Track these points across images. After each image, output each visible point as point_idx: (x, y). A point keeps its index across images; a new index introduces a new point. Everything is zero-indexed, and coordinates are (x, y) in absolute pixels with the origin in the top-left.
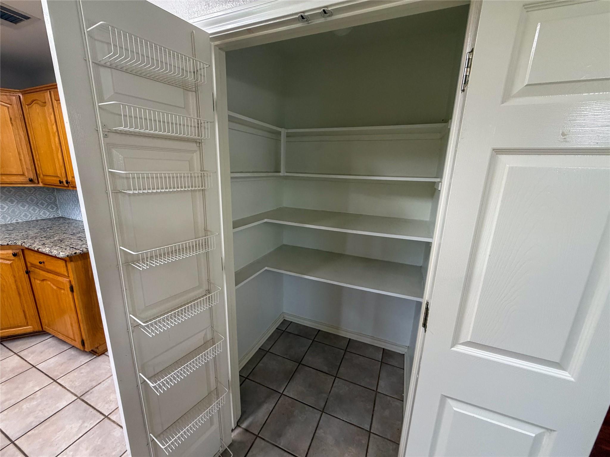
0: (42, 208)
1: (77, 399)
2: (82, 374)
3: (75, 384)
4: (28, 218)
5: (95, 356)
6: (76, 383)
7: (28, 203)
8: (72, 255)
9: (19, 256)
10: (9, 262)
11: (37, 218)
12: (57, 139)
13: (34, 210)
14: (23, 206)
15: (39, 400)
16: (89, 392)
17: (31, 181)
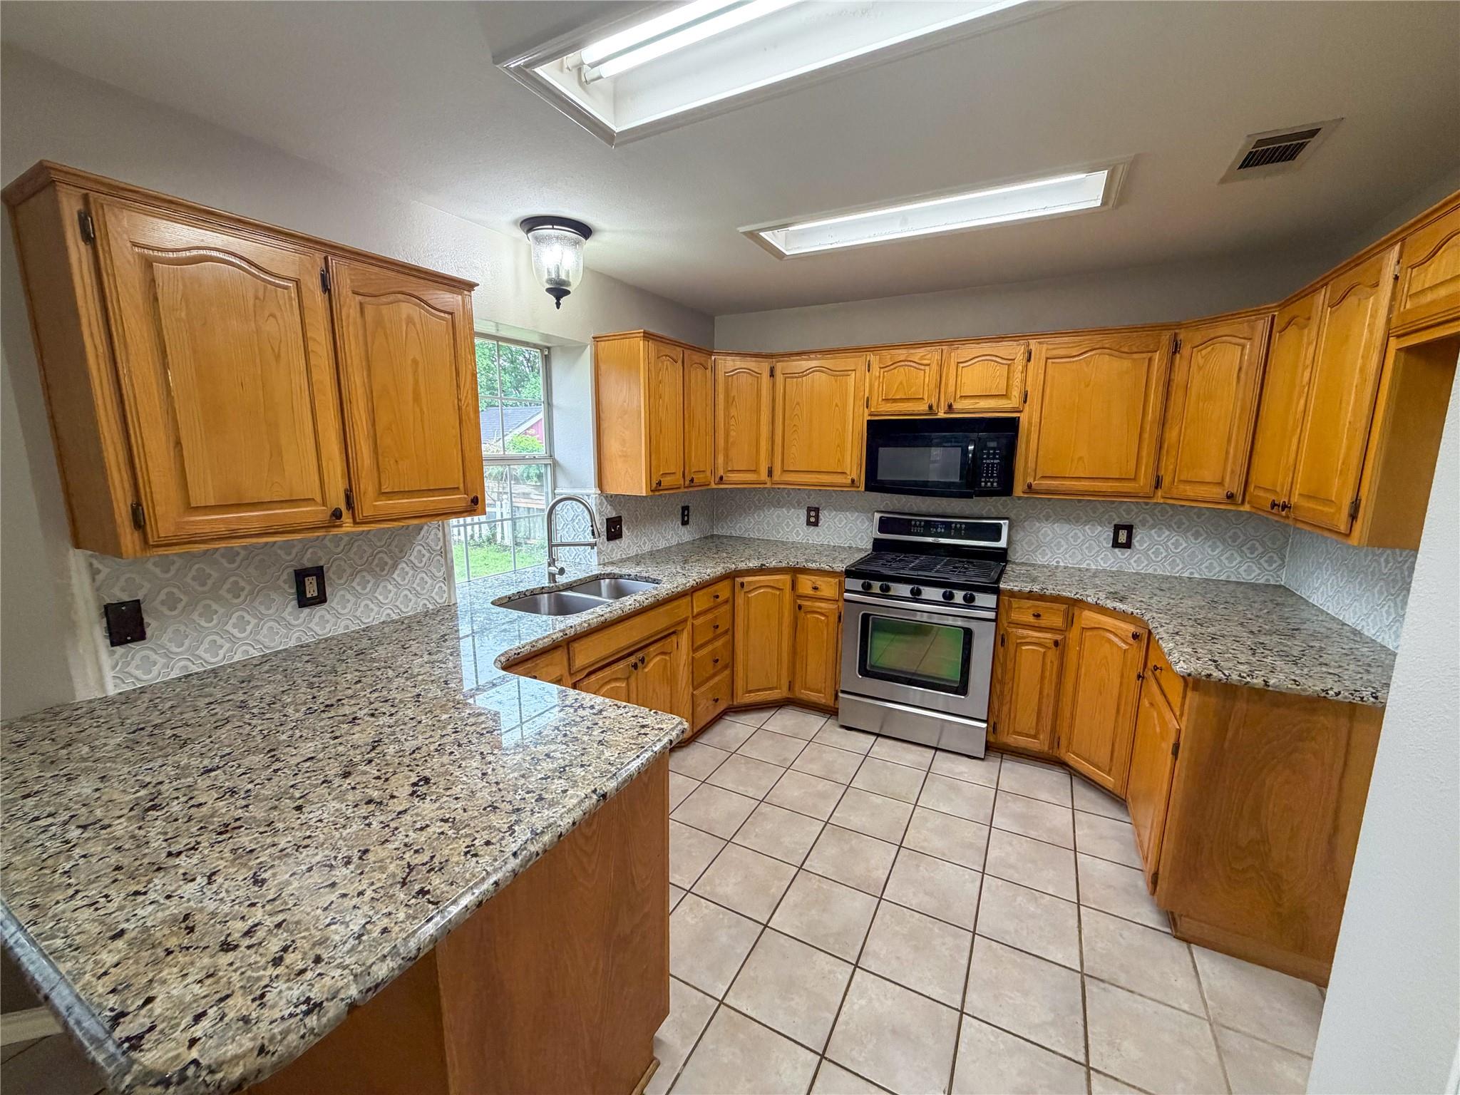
0: (1249, 558)
1: (1079, 972)
2: (1121, 940)
3: (1096, 942)
4: (1212, 574)
5: (1168, 930)
6: (1100, 945)
7: (1224, 541)
8: (1198, 676)
9: (1141, 641)
10: (1125, 646)
11: (1228, 577)
12: (1302, 402)
13: (1230, 559)
14: (1213, 548)
15: (1039, 911)
16: (1102, 985)
17: (1230, 497)
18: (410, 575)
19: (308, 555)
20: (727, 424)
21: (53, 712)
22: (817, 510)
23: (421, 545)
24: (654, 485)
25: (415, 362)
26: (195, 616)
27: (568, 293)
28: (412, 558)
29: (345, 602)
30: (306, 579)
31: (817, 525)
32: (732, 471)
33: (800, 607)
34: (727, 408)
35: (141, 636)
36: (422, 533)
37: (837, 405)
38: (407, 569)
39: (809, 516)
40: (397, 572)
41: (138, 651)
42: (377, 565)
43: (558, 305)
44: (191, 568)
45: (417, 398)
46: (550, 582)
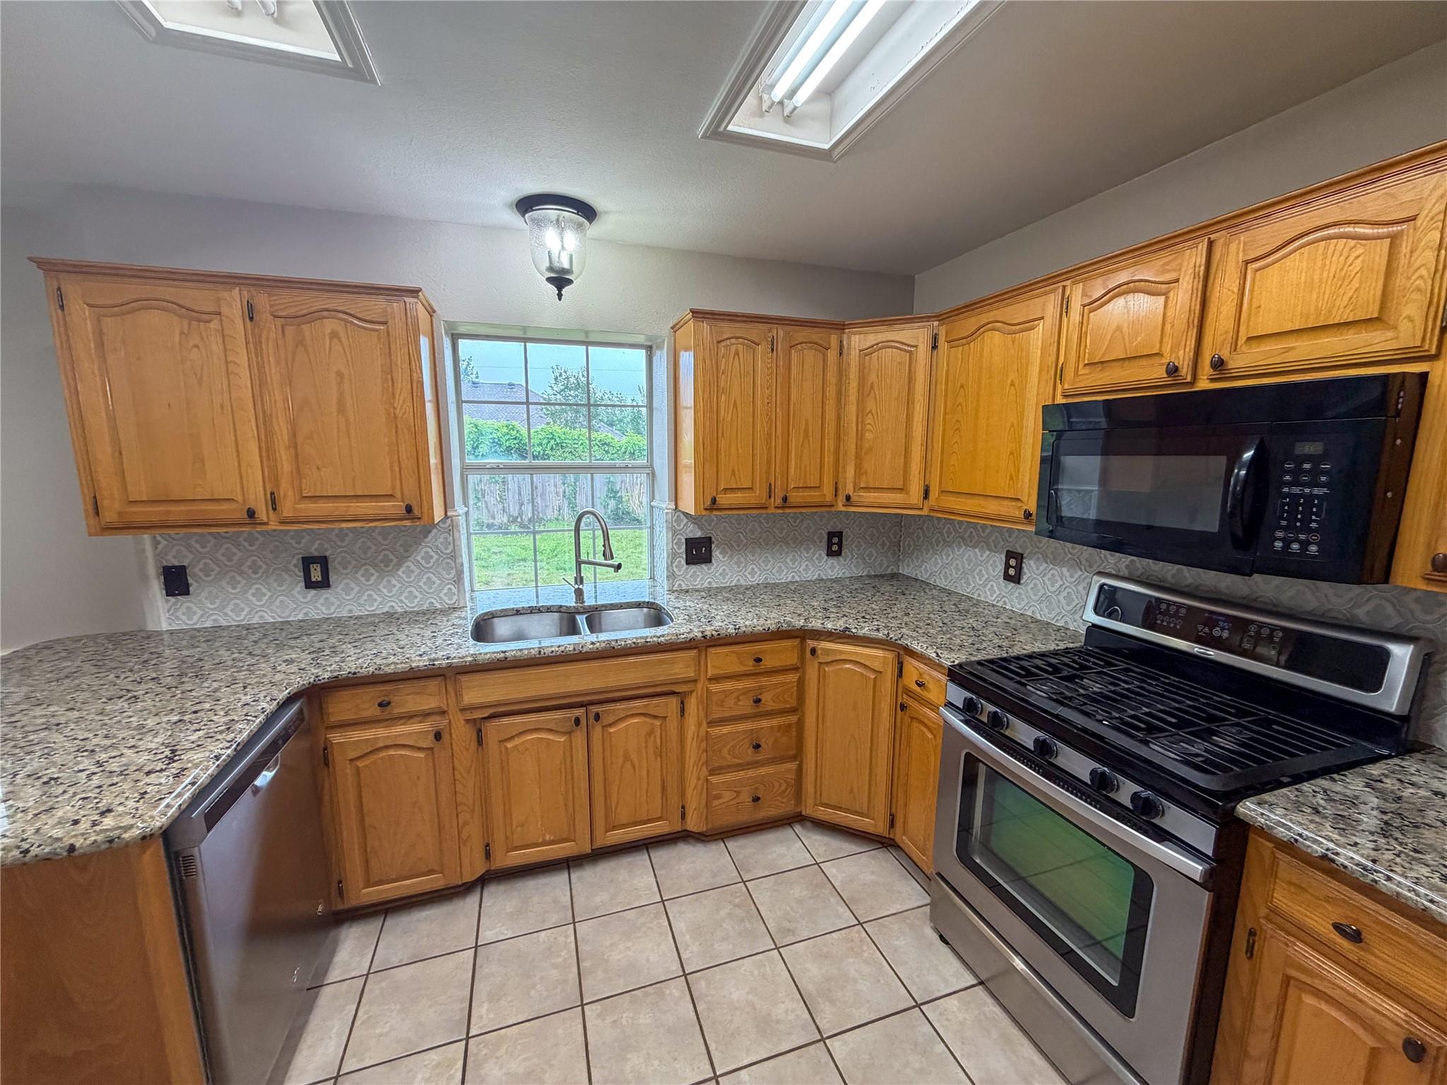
18: (416, 573)
19: (316, 545)
20: (860, 421)
21: (132, 635)
22: (1020, 558)
23: (429, 547)
24: (708, 502)
25: (340, 374)
26: (224, 583)
27: (570, 282)
28: (419, 558)
29: (348, 590)
30: (311, 566)
31: (1019, 583)
32: (867, 489)
33: (903, 707)
34: (861, 402)
35: (187, 593)
36: (430, 537)
37: (1012, 384)
38: (413, 567)
39: (1007, 566)
40: (401, 570)
41: (184, 602)
42: (381, 561)
43: (560, 296)
44: (221, 546)
45: (341, 408)
46: (576, 603)
